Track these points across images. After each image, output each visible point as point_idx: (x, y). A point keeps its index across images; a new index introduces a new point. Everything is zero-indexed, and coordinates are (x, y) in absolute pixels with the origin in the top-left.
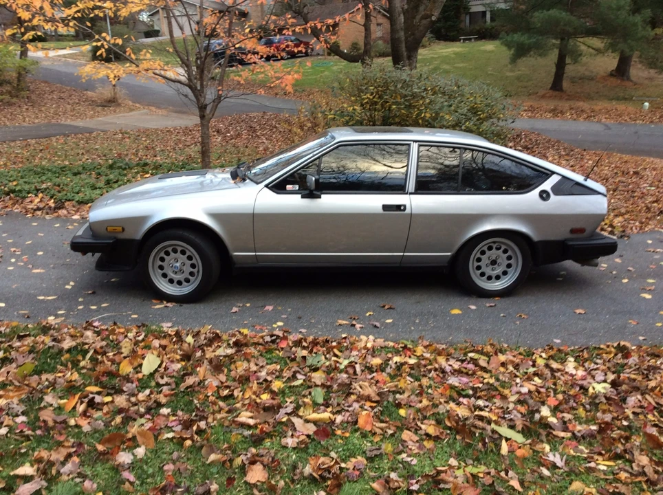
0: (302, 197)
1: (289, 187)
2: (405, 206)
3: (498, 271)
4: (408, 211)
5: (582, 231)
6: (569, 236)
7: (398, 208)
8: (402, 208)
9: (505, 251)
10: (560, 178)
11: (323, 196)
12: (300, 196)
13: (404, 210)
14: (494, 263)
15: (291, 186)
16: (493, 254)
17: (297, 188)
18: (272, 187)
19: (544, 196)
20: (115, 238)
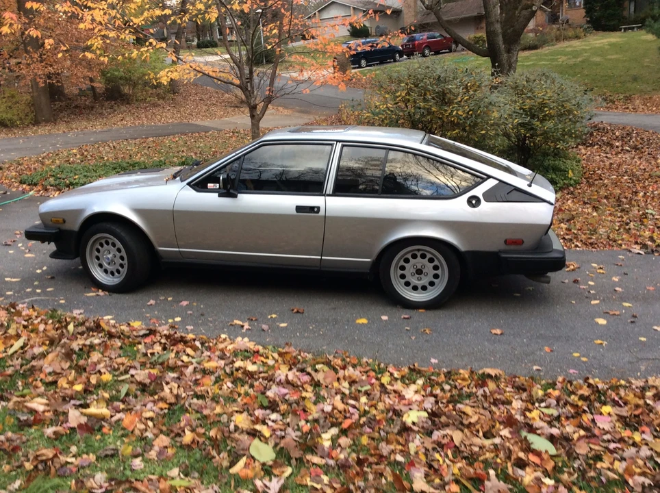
0: (219, 196)
1: (210, 186)
2: (319, 208)
3: (425, 281)
4: (322, 213)
5: (520, 242)
6: (503, 247)
7: (312, 209)
8: (316, 210)
9: (431, 260)
10: (497, 182)
11: (239, 195)
12: (217, 194)
13: (318, 212)
14: (419, 272)
15: (212, 185)
16: (419, 262)
17: (218, 187)
18: (194, 185)
19: (474, 202)
20: (59, 229)
